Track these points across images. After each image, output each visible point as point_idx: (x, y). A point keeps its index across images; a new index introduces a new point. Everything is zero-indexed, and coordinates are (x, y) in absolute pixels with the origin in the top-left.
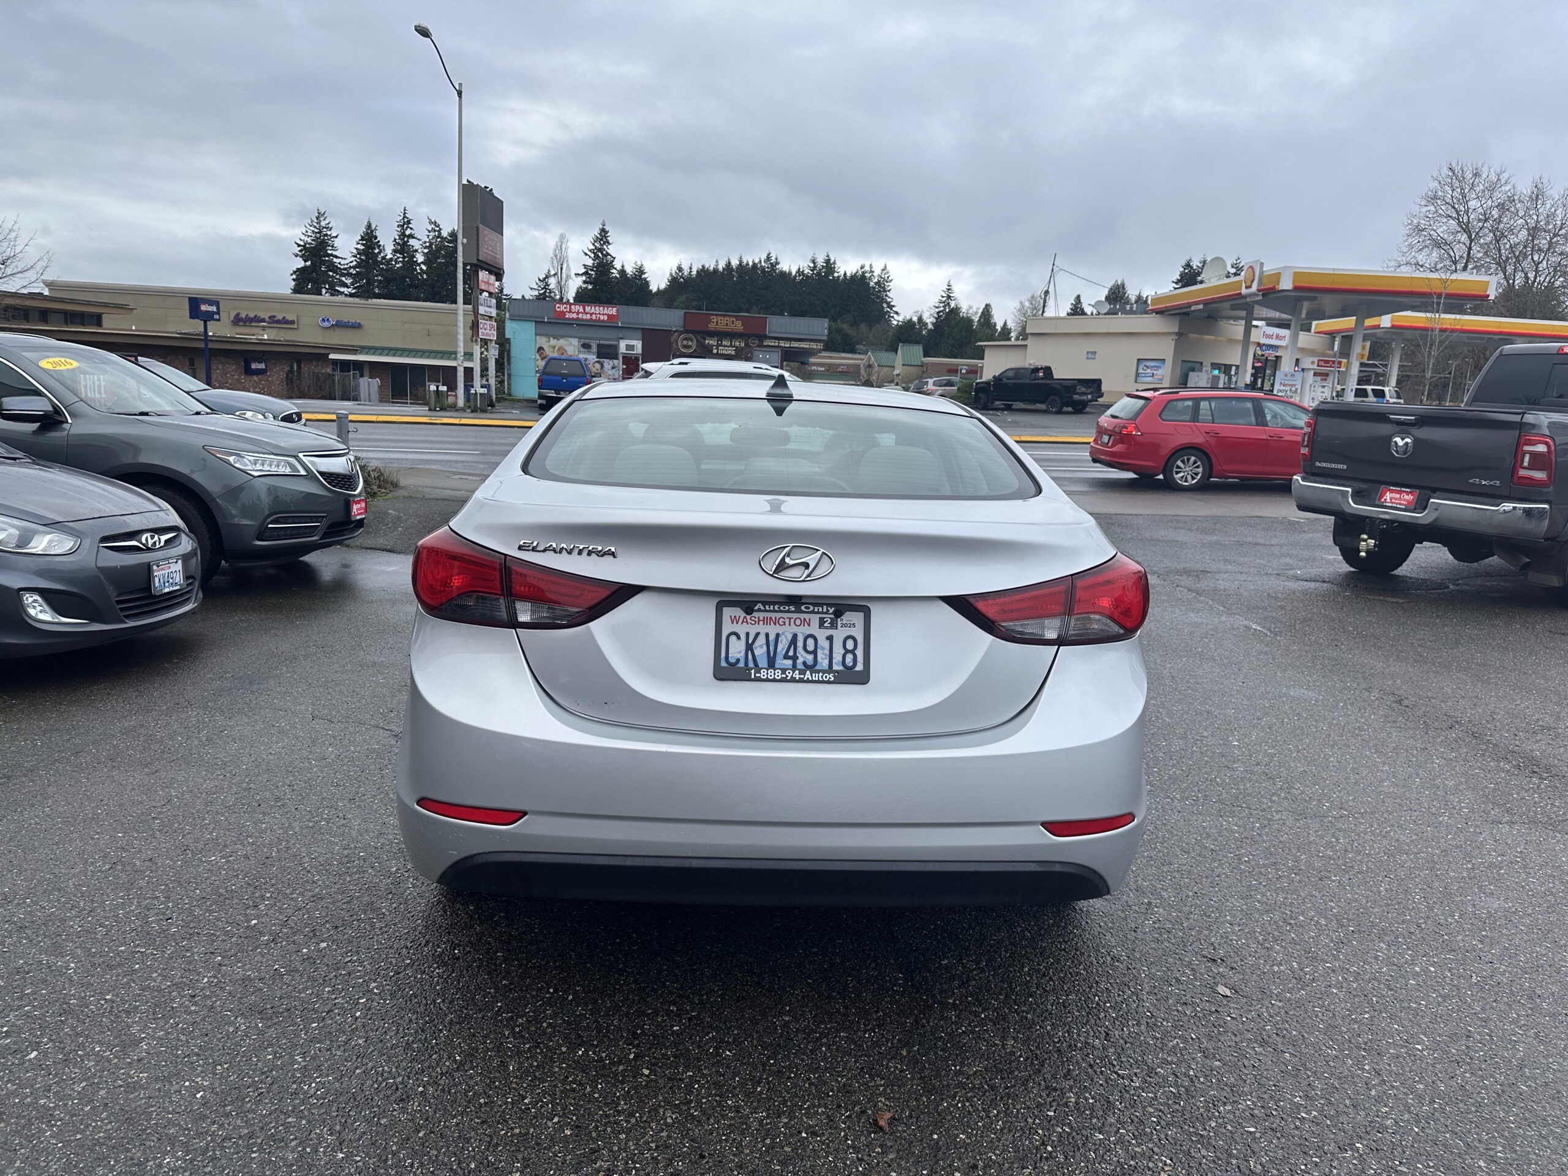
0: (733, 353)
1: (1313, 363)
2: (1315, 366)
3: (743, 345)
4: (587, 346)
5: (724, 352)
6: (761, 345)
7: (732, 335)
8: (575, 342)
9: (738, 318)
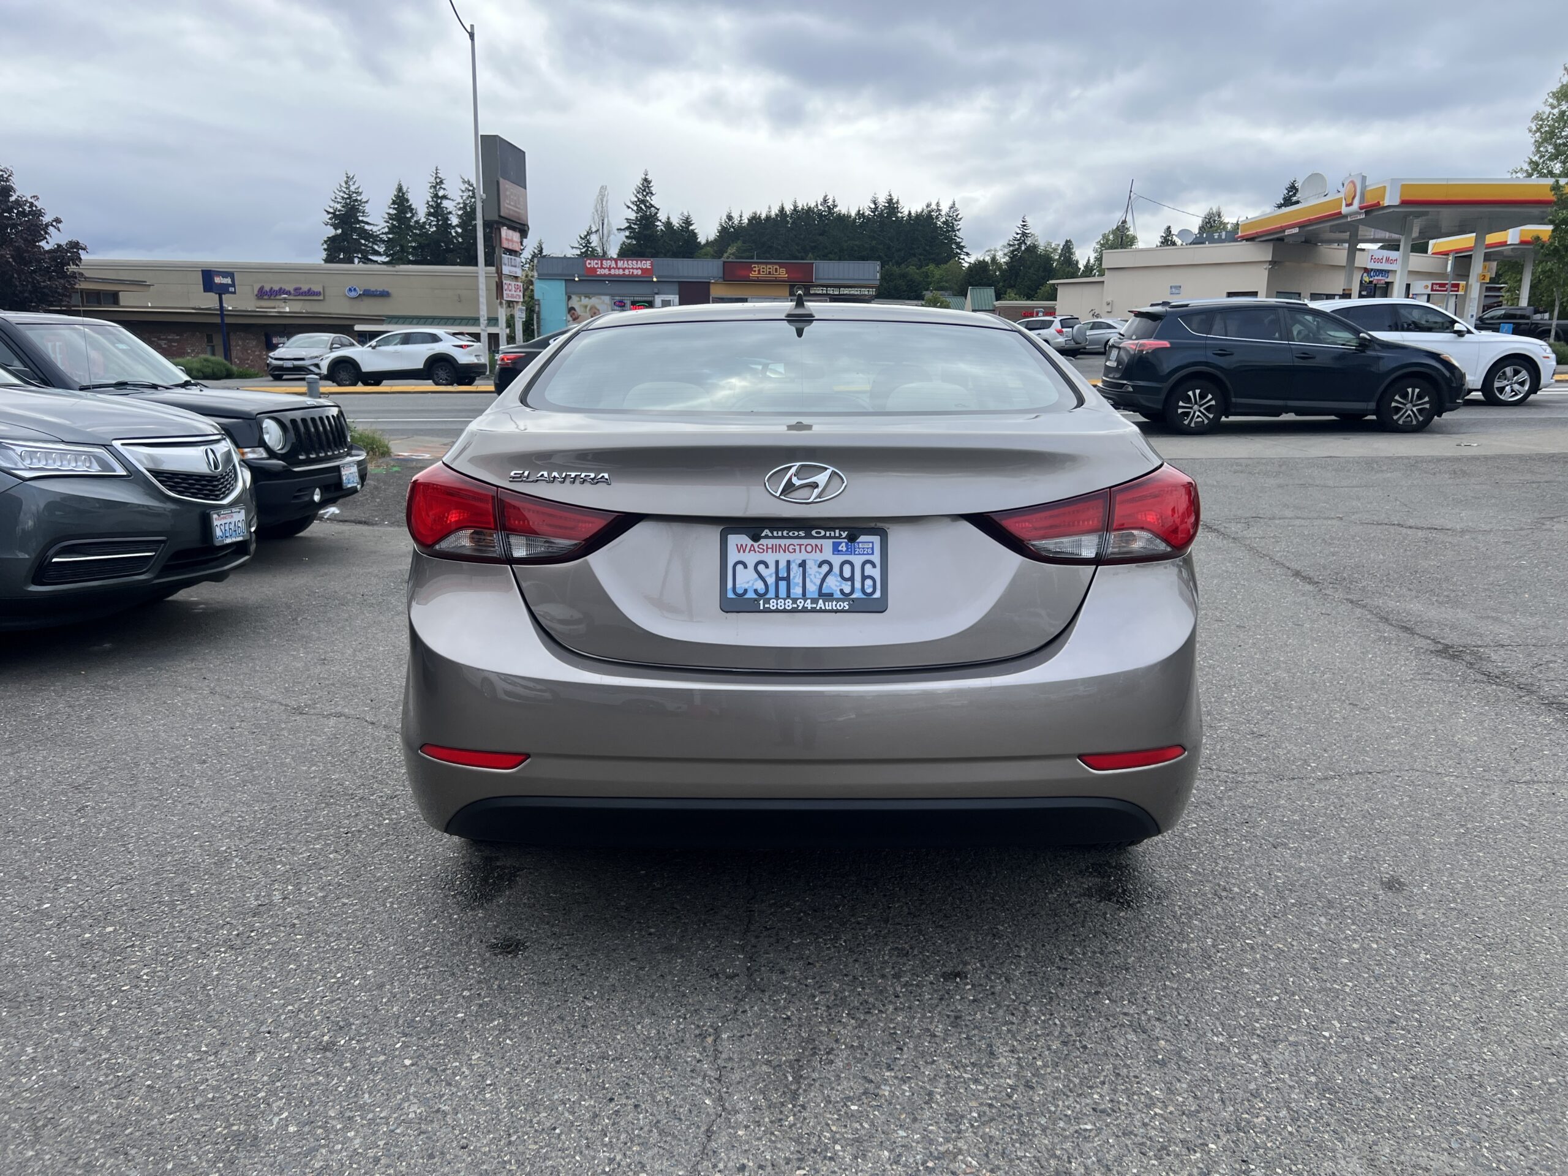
4: (620, 304)
6: (807, 293)
8: (607, 299)
9: (781, 265)
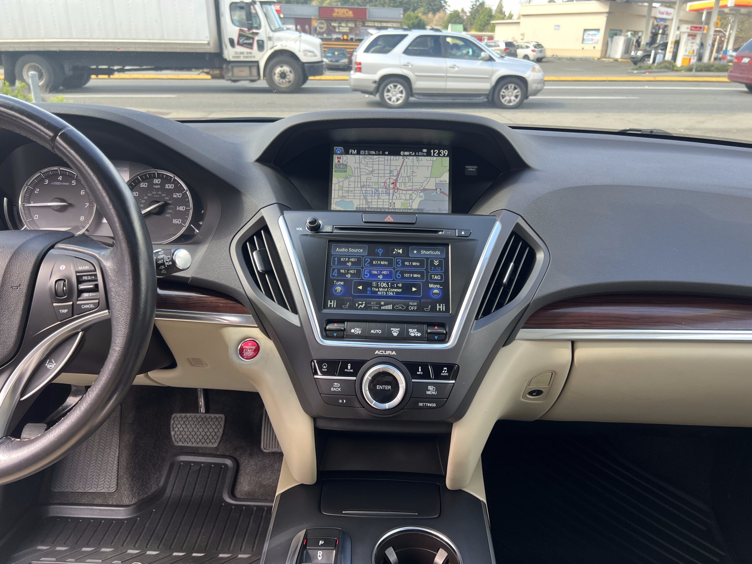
0: (348, 31)
1: (688, 28)
3: (353, 25)
5: (343, 31)
6: (364, 25)
7: (347, 20)
9: (350, 9)
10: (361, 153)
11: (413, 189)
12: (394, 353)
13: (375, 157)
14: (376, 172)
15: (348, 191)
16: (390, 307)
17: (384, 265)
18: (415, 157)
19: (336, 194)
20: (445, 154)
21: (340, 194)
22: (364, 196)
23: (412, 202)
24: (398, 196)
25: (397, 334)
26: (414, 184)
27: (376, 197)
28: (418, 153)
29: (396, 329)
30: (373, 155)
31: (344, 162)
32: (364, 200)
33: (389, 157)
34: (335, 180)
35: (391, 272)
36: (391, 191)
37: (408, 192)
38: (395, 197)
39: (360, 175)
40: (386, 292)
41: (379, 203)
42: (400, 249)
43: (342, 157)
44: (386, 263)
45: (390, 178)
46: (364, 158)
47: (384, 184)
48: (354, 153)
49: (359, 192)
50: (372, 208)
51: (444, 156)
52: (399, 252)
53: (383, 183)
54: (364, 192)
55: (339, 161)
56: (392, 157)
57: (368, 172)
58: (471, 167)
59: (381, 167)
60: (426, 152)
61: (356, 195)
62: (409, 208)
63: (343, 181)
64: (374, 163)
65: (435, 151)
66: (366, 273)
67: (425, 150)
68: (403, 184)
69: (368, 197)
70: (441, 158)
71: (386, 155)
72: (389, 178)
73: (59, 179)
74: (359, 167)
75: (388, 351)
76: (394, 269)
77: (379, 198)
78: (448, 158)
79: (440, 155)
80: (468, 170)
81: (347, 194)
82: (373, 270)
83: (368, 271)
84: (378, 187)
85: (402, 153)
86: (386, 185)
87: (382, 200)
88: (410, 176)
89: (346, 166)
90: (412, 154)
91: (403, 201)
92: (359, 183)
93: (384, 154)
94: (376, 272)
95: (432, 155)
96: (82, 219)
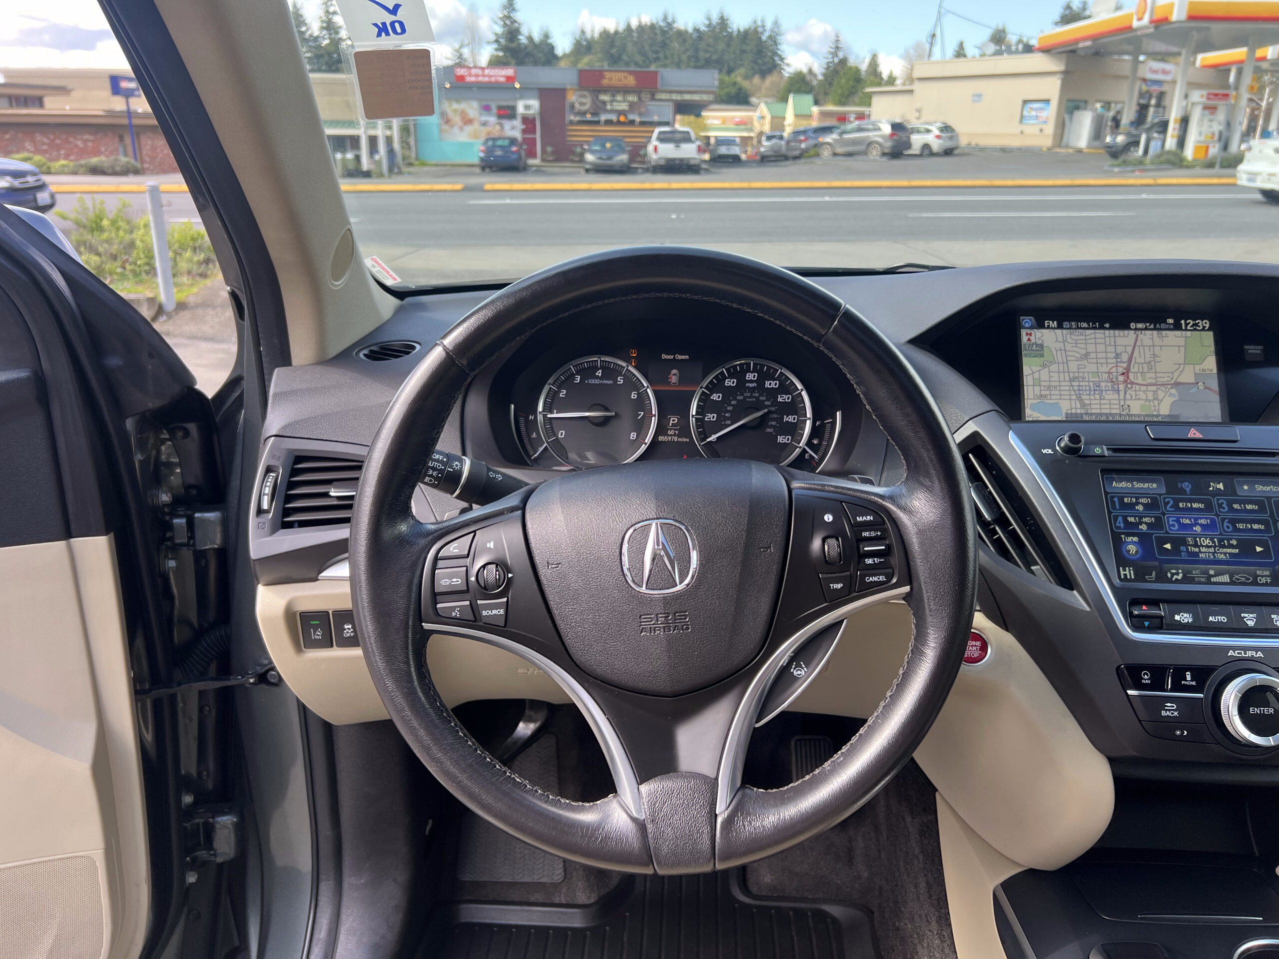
0: (626, 108)
1: (1202, 96)
2: (1204, 100)
3: (636, 99)
4: (487, 108)
5: (619, 108)
6: (653, 98)
7: (626, 91)
8: (475, 104)
9: (630, 72)
10: (1064, 326)
11: (1158, 383)
12: (1260, 654)
13: (1088, 332)
14: (1093, 355)
15: (1049, 388)
16: (1226, 578)
17: (1199, 510)
18: (1155, 332)
19: (1030, 392)
20: (1205, 327)
21: (1037, 392)
22: (1076, 394)
23: (1159, 404)
24: (1133, 393)
25: (1253, 624)
26: (1158, 375)
27: (1098, 397)
28: (1160, 325)
29: (1251, 615)
30: (1084, 328)
31: (1037, 341)
32: (1077, 401)
33: (1112, 332)
34: (1026, 370)
35: (1213, 521)
36: (1122, 387)
37: (1150, 388)
38: (1128, 397)
39: (1067, 360)
40: (1213, 553)
41: (1103, 406)
42: (1219, 483)
43: (1033, 333)
44: (1202, 506)
45: (1117, 366)
46: (1071, 334)
47: (1107, 375)
48: (1053, 326)
49: (1067, 388)
50: (1092, 414)
51: (1203, 329)
52: (1218, 487)
53: (1106, 373)
54: (1076, 388)
55: (1029, 340)
56: (1117, 332)
57: (1079, 356)
58: (1252, 347)
59: (1101, 348)
60: (1172, 324)
61: (1062, 393)
62: (1155, 413)
63: (1039, 371)
64: (1088, 341)
65: (1188, 322)
66: (1171, 523)
67: (1170, 320)
68: (1139, 374)
69: (1083, 397)
70: (1199, 332)
71: (1105, 328)
72: (1115, 365)
73: (597, 374)
74: (1063, 348)
75: (1250, 652)
76: (1218, 516)
77: (1102, 398)
78: (1211, 333)
79: (1198, 328)
80: (1249, 351)
81: (1048, 393)
82: (1183, 518)
83: (1174, 519)
84: (1098, 380)
85: (1133, 325)
86: (1111, 376)
87: (1108, 402)
88: (1149, 363)
89: (1041, 346)
90: (1150, 327)
91: (1142, 402)
92: (1066, 374)
93: (1102, 327)
94: (1188, 521)
95: (1184, 328)
96: (633, 437)
